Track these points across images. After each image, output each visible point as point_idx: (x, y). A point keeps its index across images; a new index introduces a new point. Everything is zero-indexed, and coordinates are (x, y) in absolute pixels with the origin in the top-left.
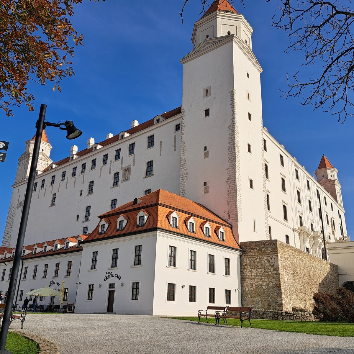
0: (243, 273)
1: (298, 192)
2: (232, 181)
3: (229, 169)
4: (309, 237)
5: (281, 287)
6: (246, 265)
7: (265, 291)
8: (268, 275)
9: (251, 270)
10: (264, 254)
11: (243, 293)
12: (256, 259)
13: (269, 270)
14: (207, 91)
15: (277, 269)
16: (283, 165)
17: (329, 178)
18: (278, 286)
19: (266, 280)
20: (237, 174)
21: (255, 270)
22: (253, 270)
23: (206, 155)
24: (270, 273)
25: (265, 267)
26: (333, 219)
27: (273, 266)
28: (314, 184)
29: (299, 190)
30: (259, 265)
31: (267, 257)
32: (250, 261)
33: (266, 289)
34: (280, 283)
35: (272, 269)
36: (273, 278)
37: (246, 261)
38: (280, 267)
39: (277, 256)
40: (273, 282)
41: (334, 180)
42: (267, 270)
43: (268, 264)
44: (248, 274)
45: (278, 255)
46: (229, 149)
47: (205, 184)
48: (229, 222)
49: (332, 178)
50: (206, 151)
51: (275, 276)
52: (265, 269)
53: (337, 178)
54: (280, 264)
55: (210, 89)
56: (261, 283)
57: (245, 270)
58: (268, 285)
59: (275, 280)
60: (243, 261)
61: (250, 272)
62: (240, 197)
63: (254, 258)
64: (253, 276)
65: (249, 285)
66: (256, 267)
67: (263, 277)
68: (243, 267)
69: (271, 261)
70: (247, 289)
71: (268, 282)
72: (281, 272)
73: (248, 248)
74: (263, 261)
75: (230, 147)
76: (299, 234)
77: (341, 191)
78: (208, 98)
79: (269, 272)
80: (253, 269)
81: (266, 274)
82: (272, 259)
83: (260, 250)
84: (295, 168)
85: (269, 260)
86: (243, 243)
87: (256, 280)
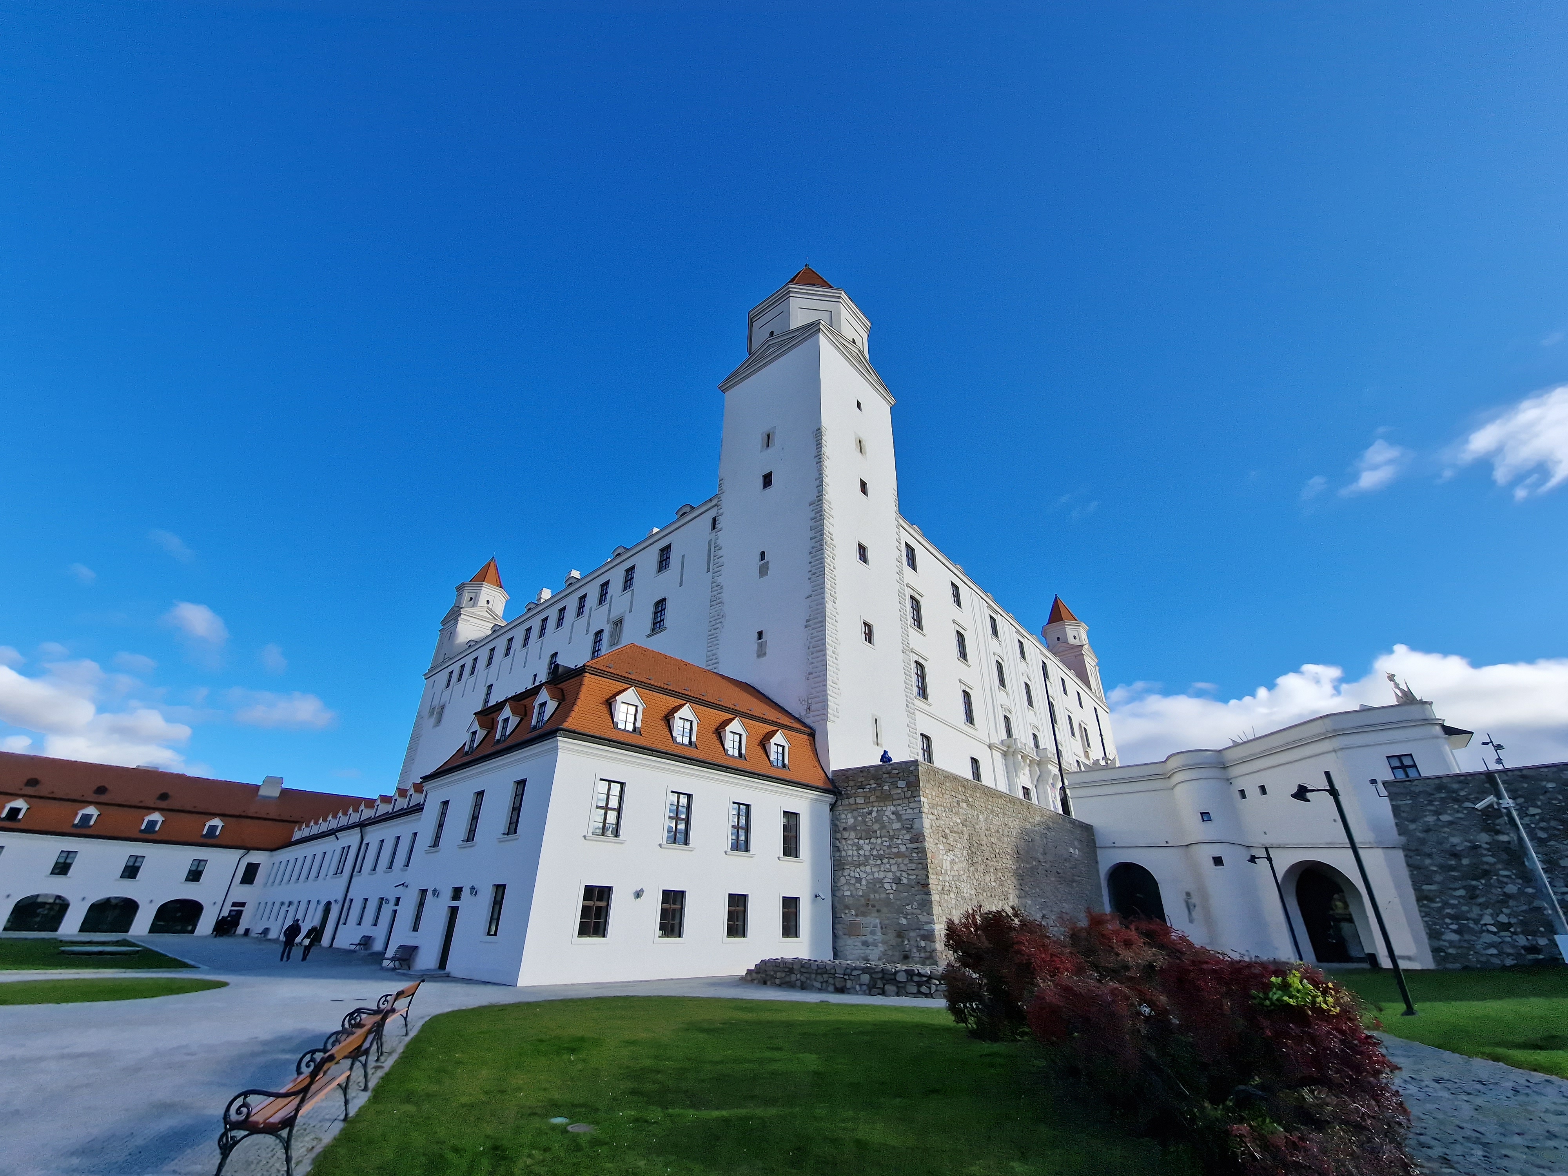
0: (839, 850)
1: (999, 666)
2: (816, 623)
3: (810, 596)
4: (1028, 762)
5: (930, 886)
6: (845, 829)
7: (891, 896)
8: (899, 855)
9: (857, 840)
10: (886, 798)
11: (837, 905)
12: (870, 813)
13: (899, 842)
14: (768, 436)
15: (918, 838)
16: (959, 605)
17: (1071, 641)
18: (923, 882)
19: (894, 868)
20: (829, 606)
21: (867, 841)
22: (861, 842)
23: (764, 570)
24: (903, 848)
25: (891, 833)
26: (1083, 725)
27: (909, 829)
28: (1036, 651)
29: (1000, 661)
30: (876, 827)
31: (894, 806)
32: (855, 818)
33: (892, 891)
34: (927, 876)
35: (908, 837)
36: (911, 861)
37: (846, 819)
38: (928, 831)
39: (920, 801)
40: (909, 872)
41: (1082, 646)
42: (895, 840)
43: (897, 825)
44: (850, 853)
45: (922, 799)
46: (810, 553)
47: (760, 635)
48: (807, 721)
49: (1076, 642)
50: (763, 562)
51: (915, 855)
52: (891, 838)
53: (1087, 642)
54: (926, 823)
55: (774, 433)
56: (882, 875)
57: (844, 842)
58: (898, 881)
59: (913, 866)
60: (837, 819)
61: (854, 848)
62: (835, 660)
63: (864, 810)
64: (861, 858)
65: (853, 881)
66: (869, 835)
67: (887, 860)
68: (839, 836)
69: (904, 817)
70: (848, 893)
71: (898, 874)
72: (929, 843)
73: (851, 783)
74: (885, 818)
75: (813, 548)
76: (1005, 754)
77: (1097, 668)
78: (770, 450)
79: (900, 846)
80: (861, 838)
81: (893, 850)
82: (906, 810)
83: (879, 788)
84: (988, 612)
85: (900, 813)
86: (840, 773)
87: (868, 869)
